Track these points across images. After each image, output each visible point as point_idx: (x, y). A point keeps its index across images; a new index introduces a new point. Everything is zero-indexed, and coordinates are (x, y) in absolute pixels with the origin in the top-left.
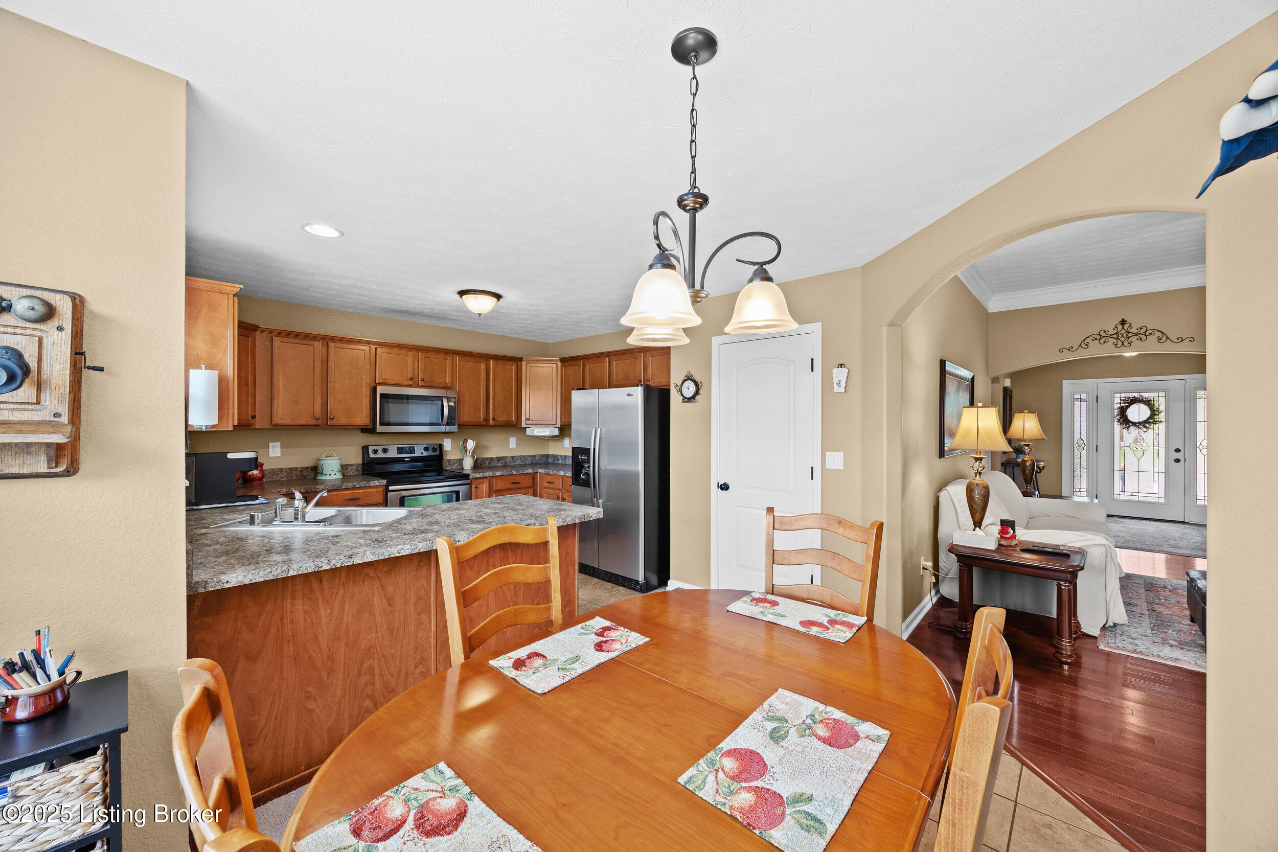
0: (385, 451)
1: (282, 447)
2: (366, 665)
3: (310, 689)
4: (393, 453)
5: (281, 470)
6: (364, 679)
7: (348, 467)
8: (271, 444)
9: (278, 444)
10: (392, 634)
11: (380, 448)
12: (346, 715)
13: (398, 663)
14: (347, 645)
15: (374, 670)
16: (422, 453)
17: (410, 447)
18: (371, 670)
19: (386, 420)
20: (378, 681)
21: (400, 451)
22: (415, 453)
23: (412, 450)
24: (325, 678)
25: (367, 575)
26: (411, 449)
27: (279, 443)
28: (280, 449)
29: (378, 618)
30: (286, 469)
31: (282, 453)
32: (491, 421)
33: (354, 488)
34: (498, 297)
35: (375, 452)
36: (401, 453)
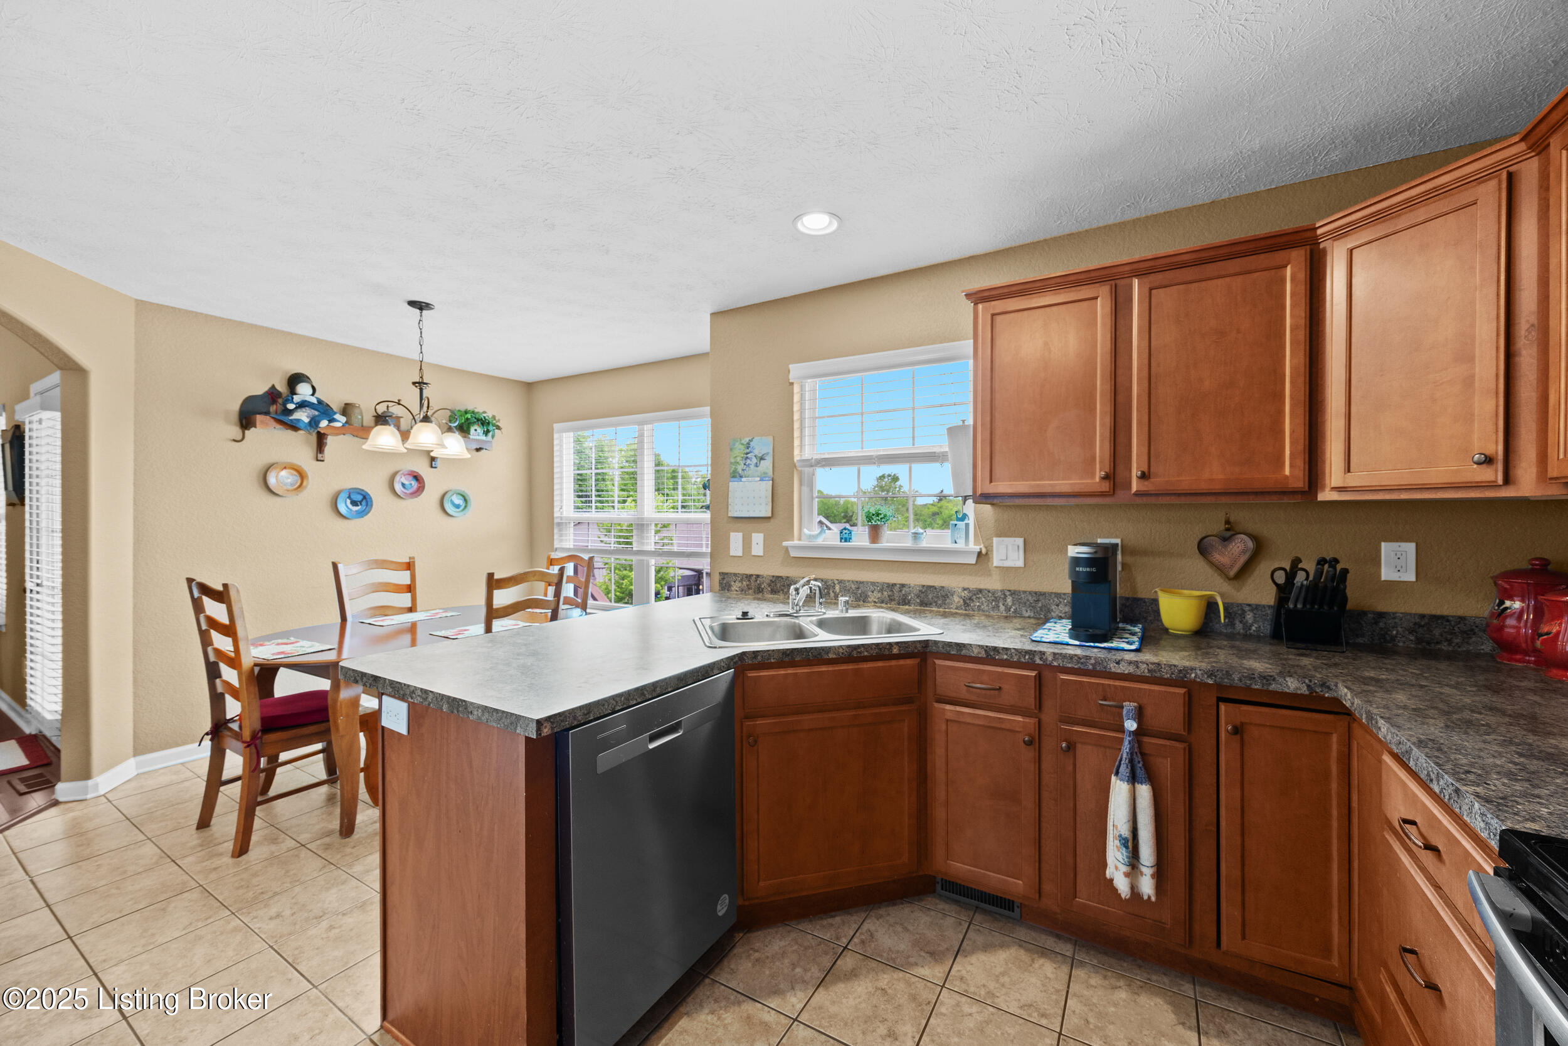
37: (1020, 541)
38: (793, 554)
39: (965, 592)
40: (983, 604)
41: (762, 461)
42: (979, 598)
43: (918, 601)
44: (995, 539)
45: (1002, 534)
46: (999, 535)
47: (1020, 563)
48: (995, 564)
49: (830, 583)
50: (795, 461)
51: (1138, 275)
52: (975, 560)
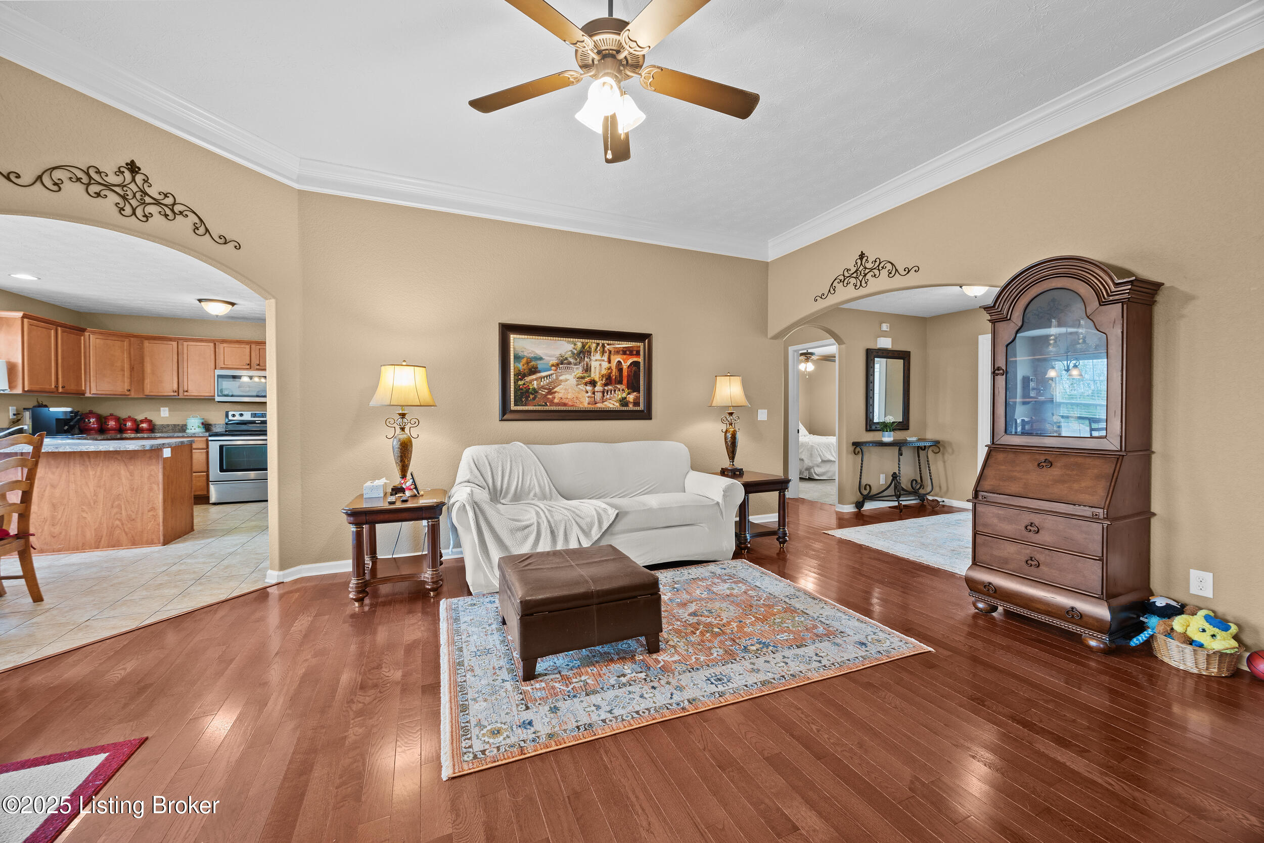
0: (241, 415)
1: (170, 410)
2: (116, 503)
3: (84, 507)
4: (247, 417)
5: (169, 425)
6: (115, 510)
8: (163, 409)
10: (132, 491)
11: (237, 413)
12: (105, 525)
13: (137, 506)
14: (105, 490)
15: (121, 507)
18: (119, 506)
19: (225, 393)
20: (123, 512)
24: (92, 504)
25: (116, 458)
27: (168, 408)
28: (168, 412)
29: (124, 480)
30: (172, 424)
31: (170, 415)
34: (233, 304)
35: (234, 416)
36: (254, 417)
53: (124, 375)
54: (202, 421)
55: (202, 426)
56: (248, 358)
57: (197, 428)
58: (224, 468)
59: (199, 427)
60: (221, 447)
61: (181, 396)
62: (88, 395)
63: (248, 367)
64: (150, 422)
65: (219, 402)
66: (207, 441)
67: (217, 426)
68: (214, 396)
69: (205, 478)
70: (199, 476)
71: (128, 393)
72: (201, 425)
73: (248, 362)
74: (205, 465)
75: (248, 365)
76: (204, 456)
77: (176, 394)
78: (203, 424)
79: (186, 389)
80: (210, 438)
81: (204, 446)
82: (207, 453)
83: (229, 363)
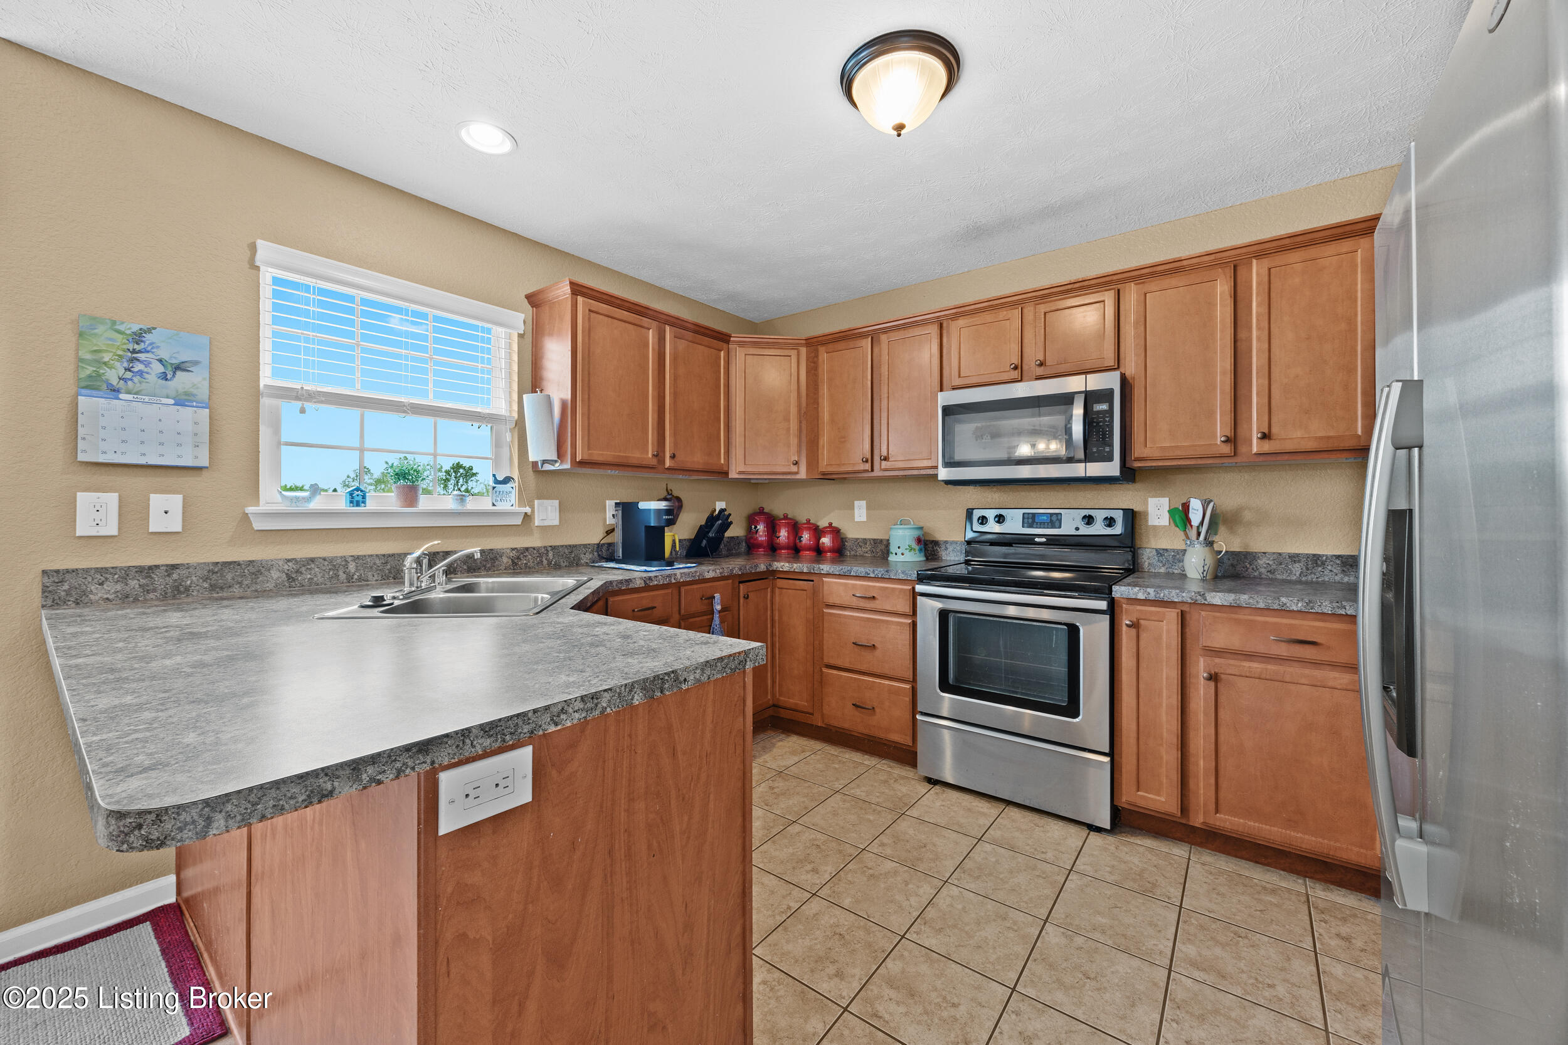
0: (1000, 519)
1: (868, 508)
4: (1014, 525)
5: (865, 541)
7: (948, 545)
8: (857, 503)
9: (863, 503)
11: (991, 514)
16: (1077, 529)
17: (1052, 515)
19: (958, 457)
21: (1030, 520)
22: (1060, 527)
23: (1055, 521)
26: (1054, 518)
27: (865, 502)
28: (865, 510)
30: (870, 540)
31: (868, 516)
32: (1255, 441)
33: (866, 577)
35: (984, 521)
36: (1031, 526)
37: (556, 503)
38: (257, 525)
39: (514, 552)
40: (529, 562)
41: (179, 373)
42: (526, 556)
43: (465, 567)
44: (536, 501)
45: (540, 497)
46: (539, 498)
47: (556, 522)
48: (537, 524)
49: (339, 561)
50: (261, 386)
51: (672, 325)
52: (521, 521)
53: (788, 430)
54: (916, 533)
55: (917, 548)
56: (1016, 348)
57: (907, 553)
58: (951, 682)
59: (911, 549)
60: (944, 615)
61: (877, 473)
62: (733, 475)
63: (1015, 374)
64: (835, 532)
65: (948, 482)
66: (914, 595)
67: (950, 548)
68: (936, 467)
69: (908, 699)
70: (892, 691)
71: (794, 469)
72: (914, 545)
73: (1016, 360)
74: (908, 663)
75: (1016, 368)
76: (906, 635)
77: (868, 466)
78: (919, 541)
79: (884, 453)
80: (920, 588)
81: (907, 609)
82: (914, 625)
83: (970, 371)
